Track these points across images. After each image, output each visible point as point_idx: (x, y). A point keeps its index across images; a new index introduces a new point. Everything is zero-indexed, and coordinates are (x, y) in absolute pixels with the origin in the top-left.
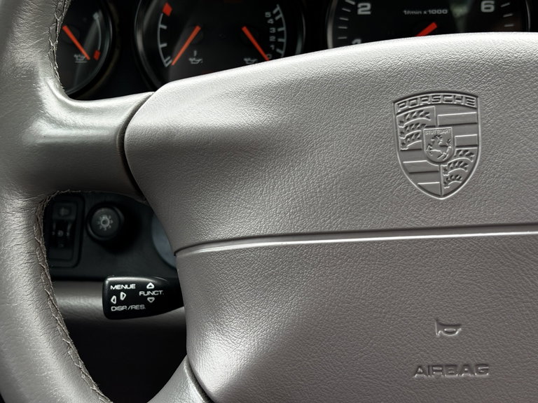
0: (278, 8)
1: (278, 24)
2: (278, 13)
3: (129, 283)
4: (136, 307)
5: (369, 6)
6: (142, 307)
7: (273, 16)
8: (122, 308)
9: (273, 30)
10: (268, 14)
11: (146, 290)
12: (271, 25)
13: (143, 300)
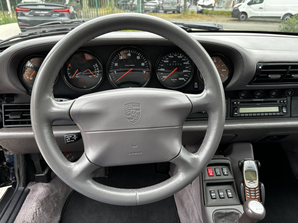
0: (96, 64)
1: (97, 68)
2: (96, 65)
3: (70, 136)
4: (72, 141)
5: (117, 64)
6: (74, 141)
7: (95, 66)
8: (69, 141)
9: (95, 69)
10: (94, 66)
11: (74, 137)
12: (95, 68)
13: (74, 139)
